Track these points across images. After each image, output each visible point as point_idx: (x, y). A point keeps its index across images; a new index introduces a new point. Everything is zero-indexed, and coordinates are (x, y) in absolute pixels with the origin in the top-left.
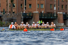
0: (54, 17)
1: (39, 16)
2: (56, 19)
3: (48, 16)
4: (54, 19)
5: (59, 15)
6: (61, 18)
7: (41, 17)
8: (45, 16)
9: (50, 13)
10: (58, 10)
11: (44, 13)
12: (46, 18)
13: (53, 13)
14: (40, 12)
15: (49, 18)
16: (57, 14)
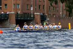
0: (31, 18)
1: (15, 17)
2: (33, 20)
3: (25, 17)
4: (31, 20)
5: (36, 16)
6: (38, 19)
7: (18, 18)
8: (21, 17)
9: (27, 14)
10: (35, 10)
11: (21, 14)
12: (22, 19)
13: (30, 14)
14: (16, 12)
15: (26, 19)
16: (34, 15)
